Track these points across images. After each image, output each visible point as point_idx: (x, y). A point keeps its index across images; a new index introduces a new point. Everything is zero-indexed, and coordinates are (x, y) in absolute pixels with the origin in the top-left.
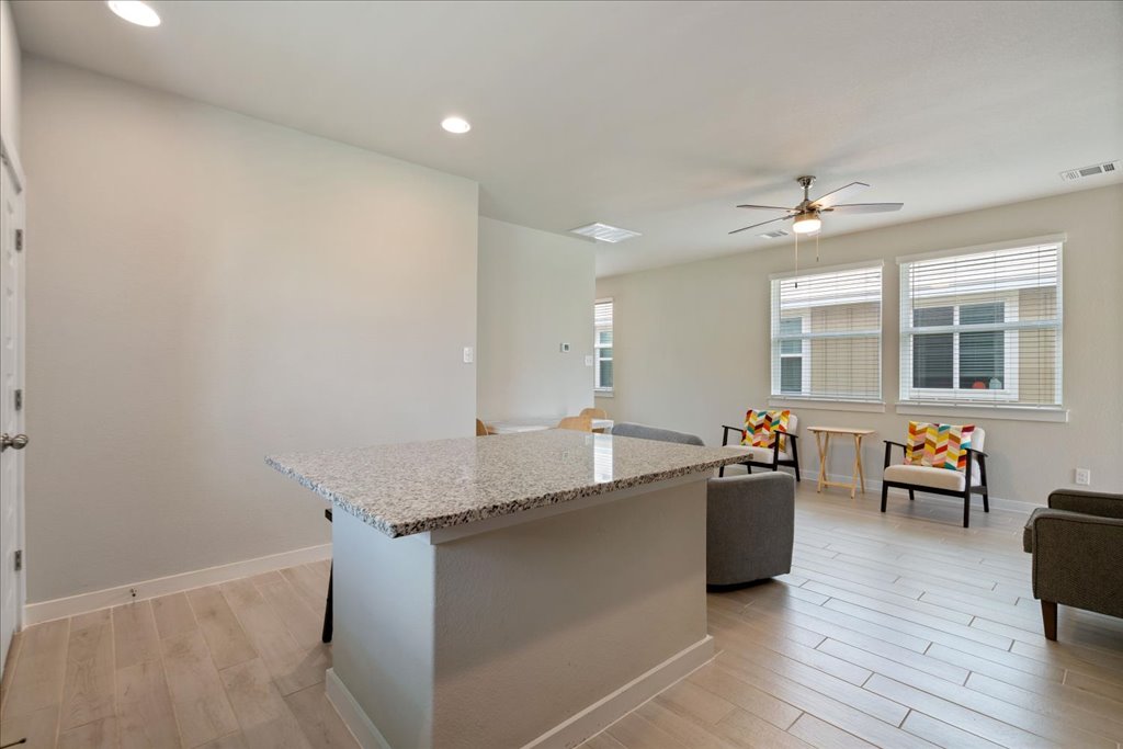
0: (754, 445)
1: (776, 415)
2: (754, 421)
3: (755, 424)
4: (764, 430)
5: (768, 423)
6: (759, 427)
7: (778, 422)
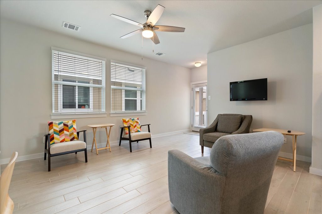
0: (61, 142)
1: (70, 123)
2: (57, 128)
3: (58, 130)
4: (65, 132)
5: (66, 127)
6: (61, 131)
7: (72, 126)
